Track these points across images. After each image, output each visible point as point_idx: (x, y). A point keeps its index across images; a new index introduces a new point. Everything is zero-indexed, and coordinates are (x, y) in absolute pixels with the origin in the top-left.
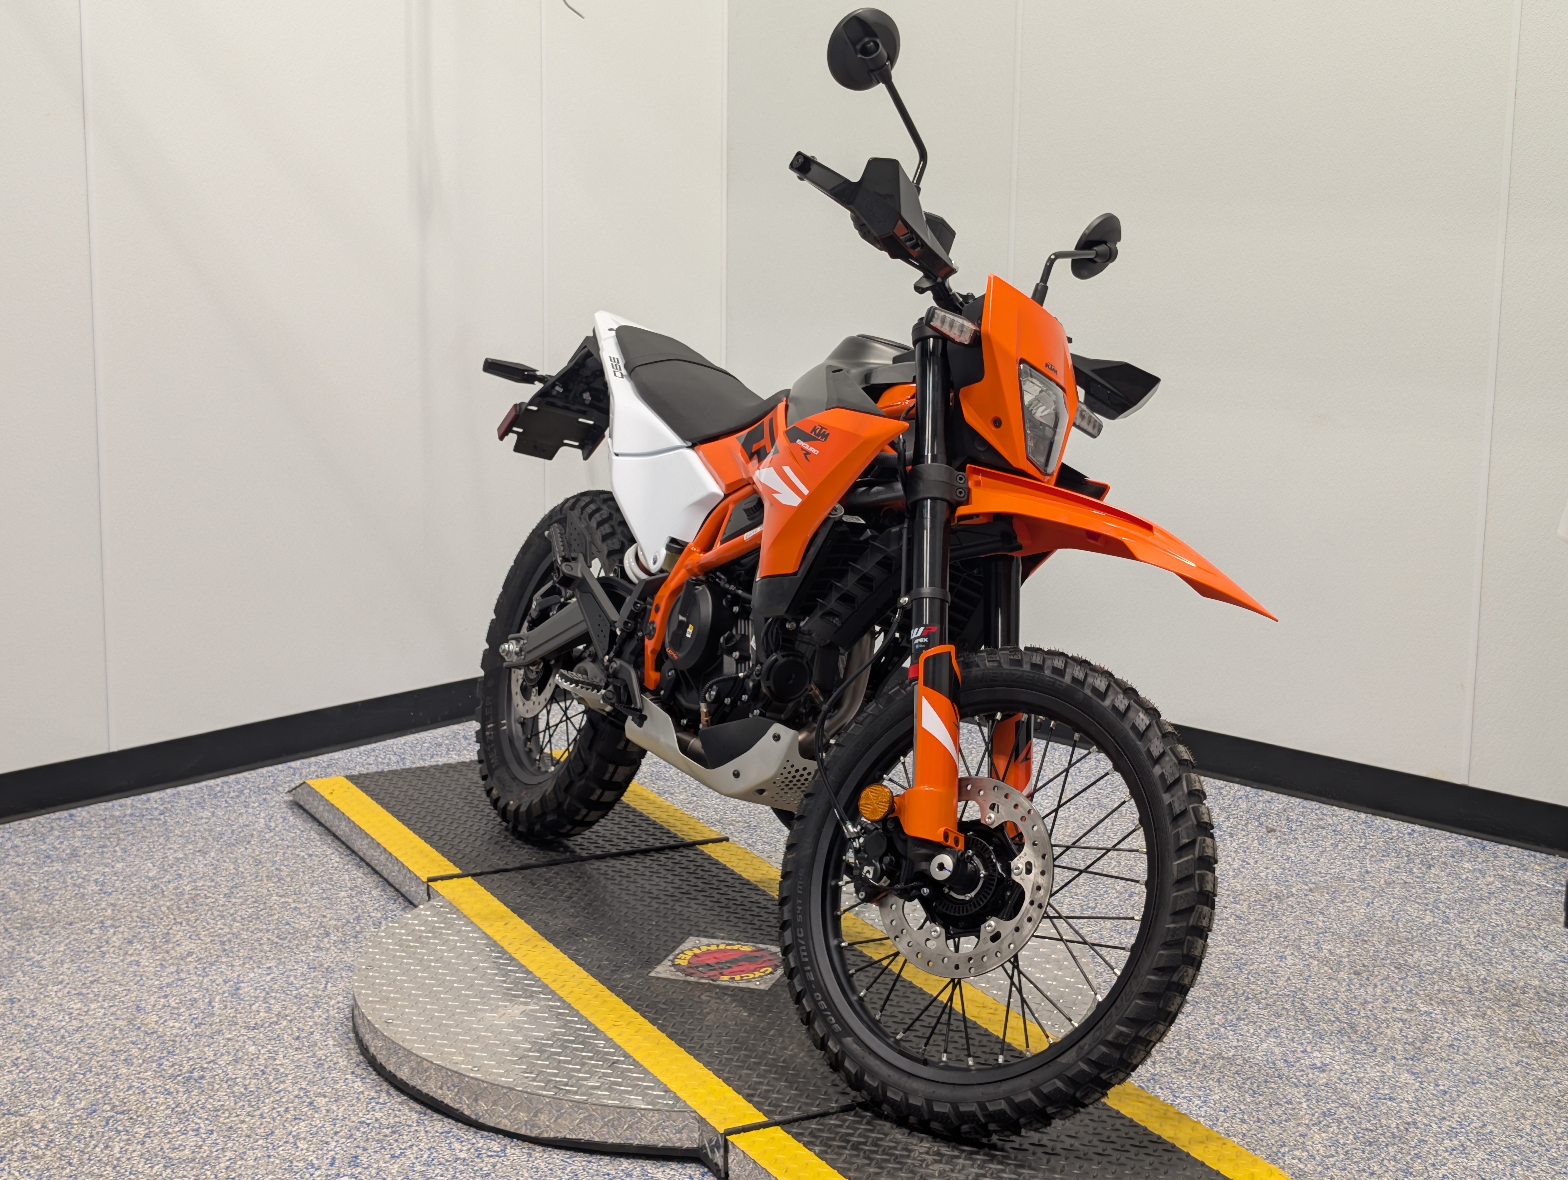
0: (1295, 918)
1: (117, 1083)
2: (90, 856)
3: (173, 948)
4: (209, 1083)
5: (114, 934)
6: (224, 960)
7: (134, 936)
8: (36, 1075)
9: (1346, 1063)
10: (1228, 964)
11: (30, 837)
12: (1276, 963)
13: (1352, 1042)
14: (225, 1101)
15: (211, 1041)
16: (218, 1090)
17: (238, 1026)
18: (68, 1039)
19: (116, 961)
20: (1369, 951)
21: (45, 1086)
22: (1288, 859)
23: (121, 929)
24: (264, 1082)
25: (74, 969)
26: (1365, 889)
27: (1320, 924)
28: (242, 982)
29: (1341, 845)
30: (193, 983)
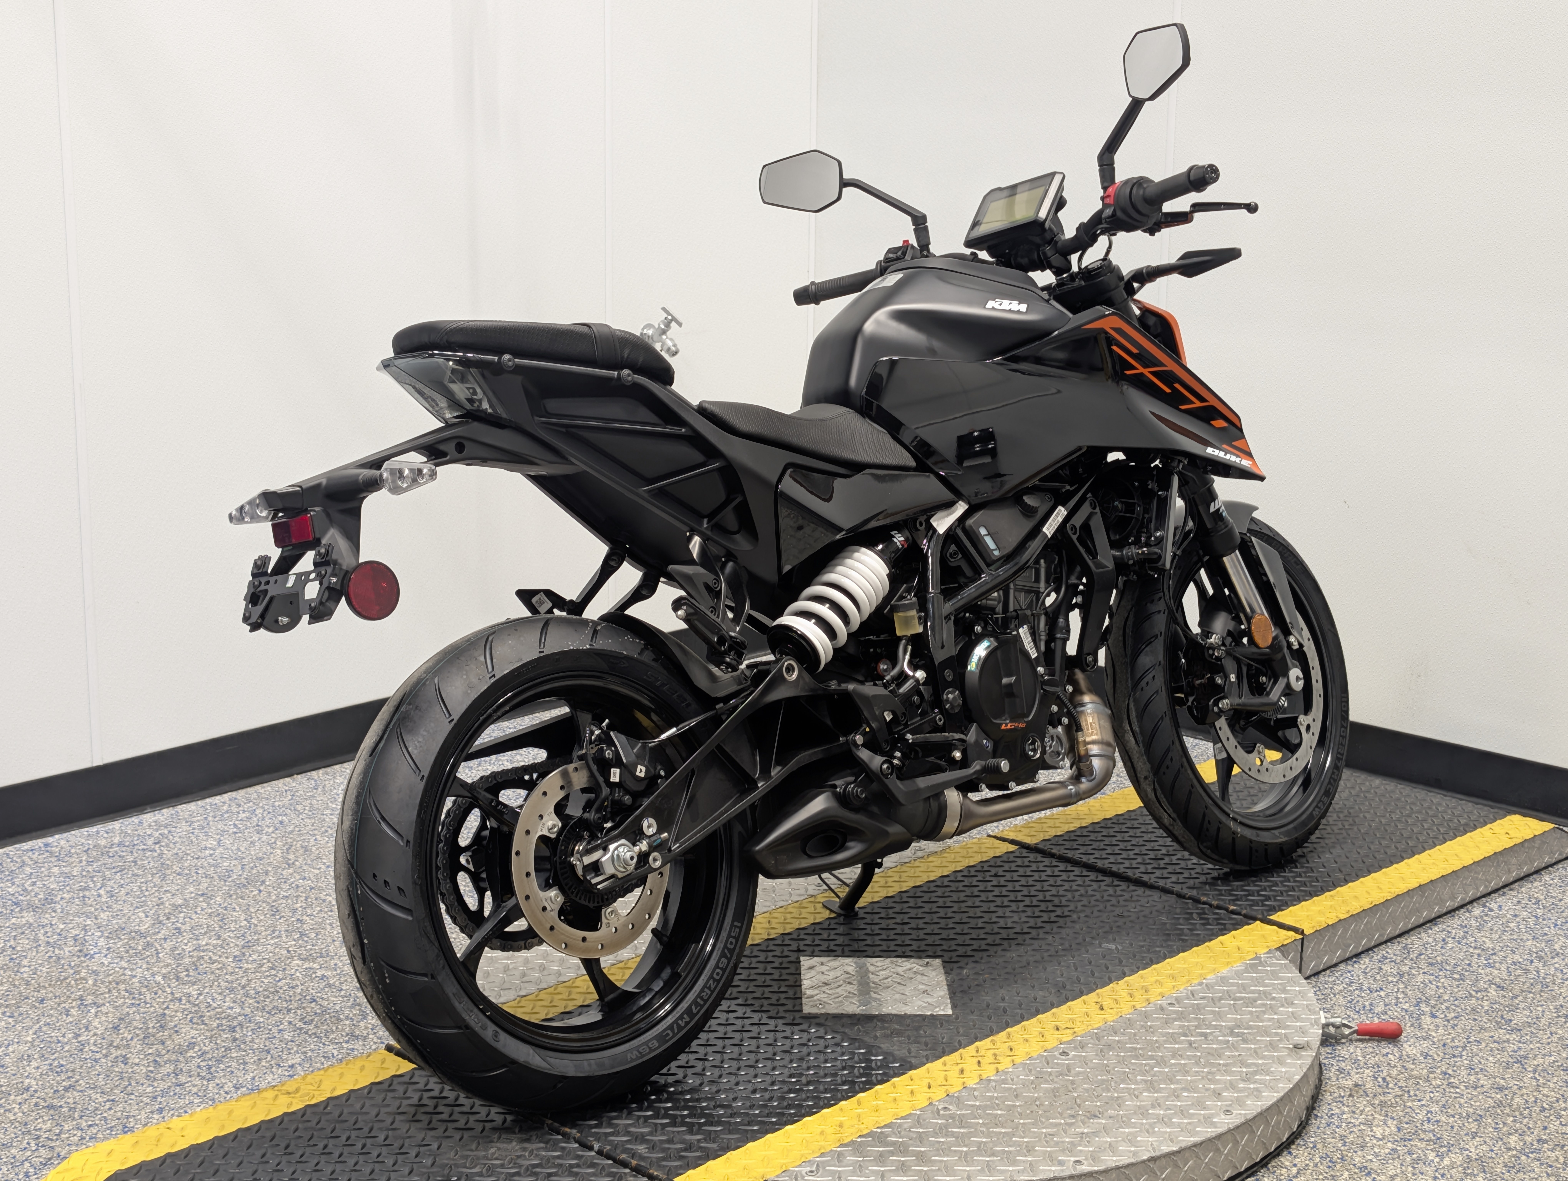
2: (70, 902)
3: (170, 1037)
23: (104, 1009)
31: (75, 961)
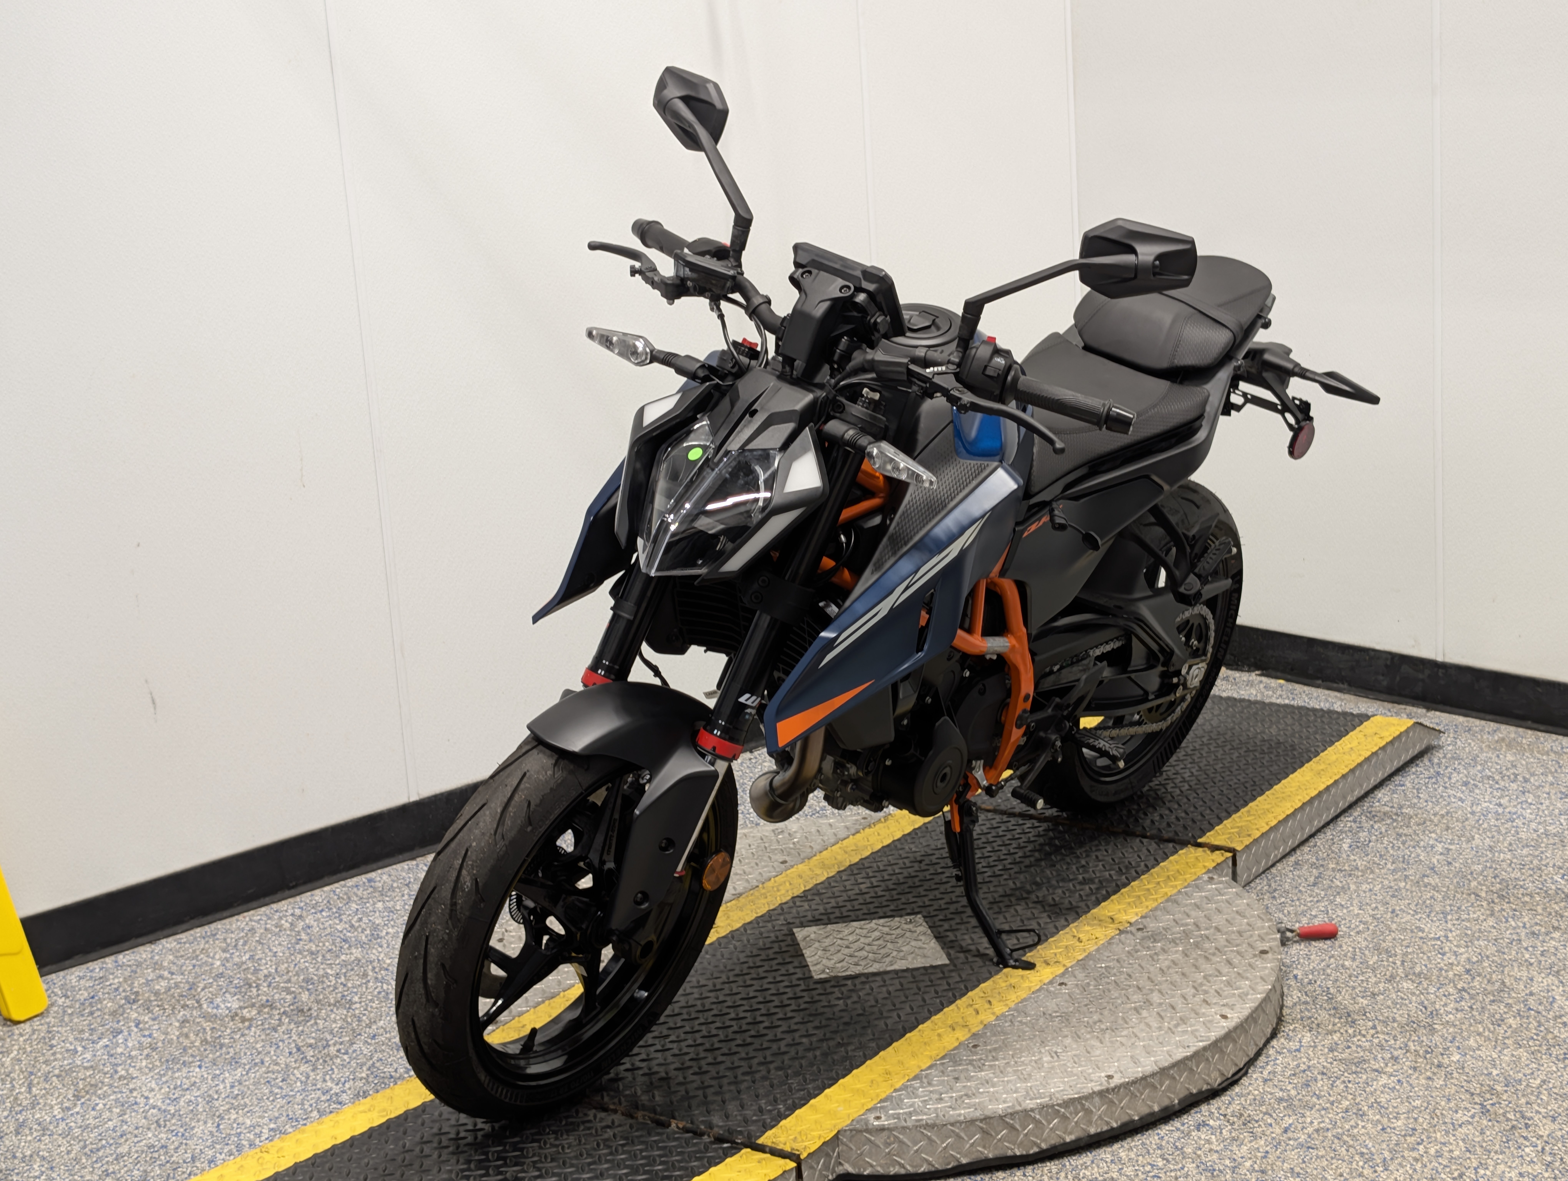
11: (324, 914)
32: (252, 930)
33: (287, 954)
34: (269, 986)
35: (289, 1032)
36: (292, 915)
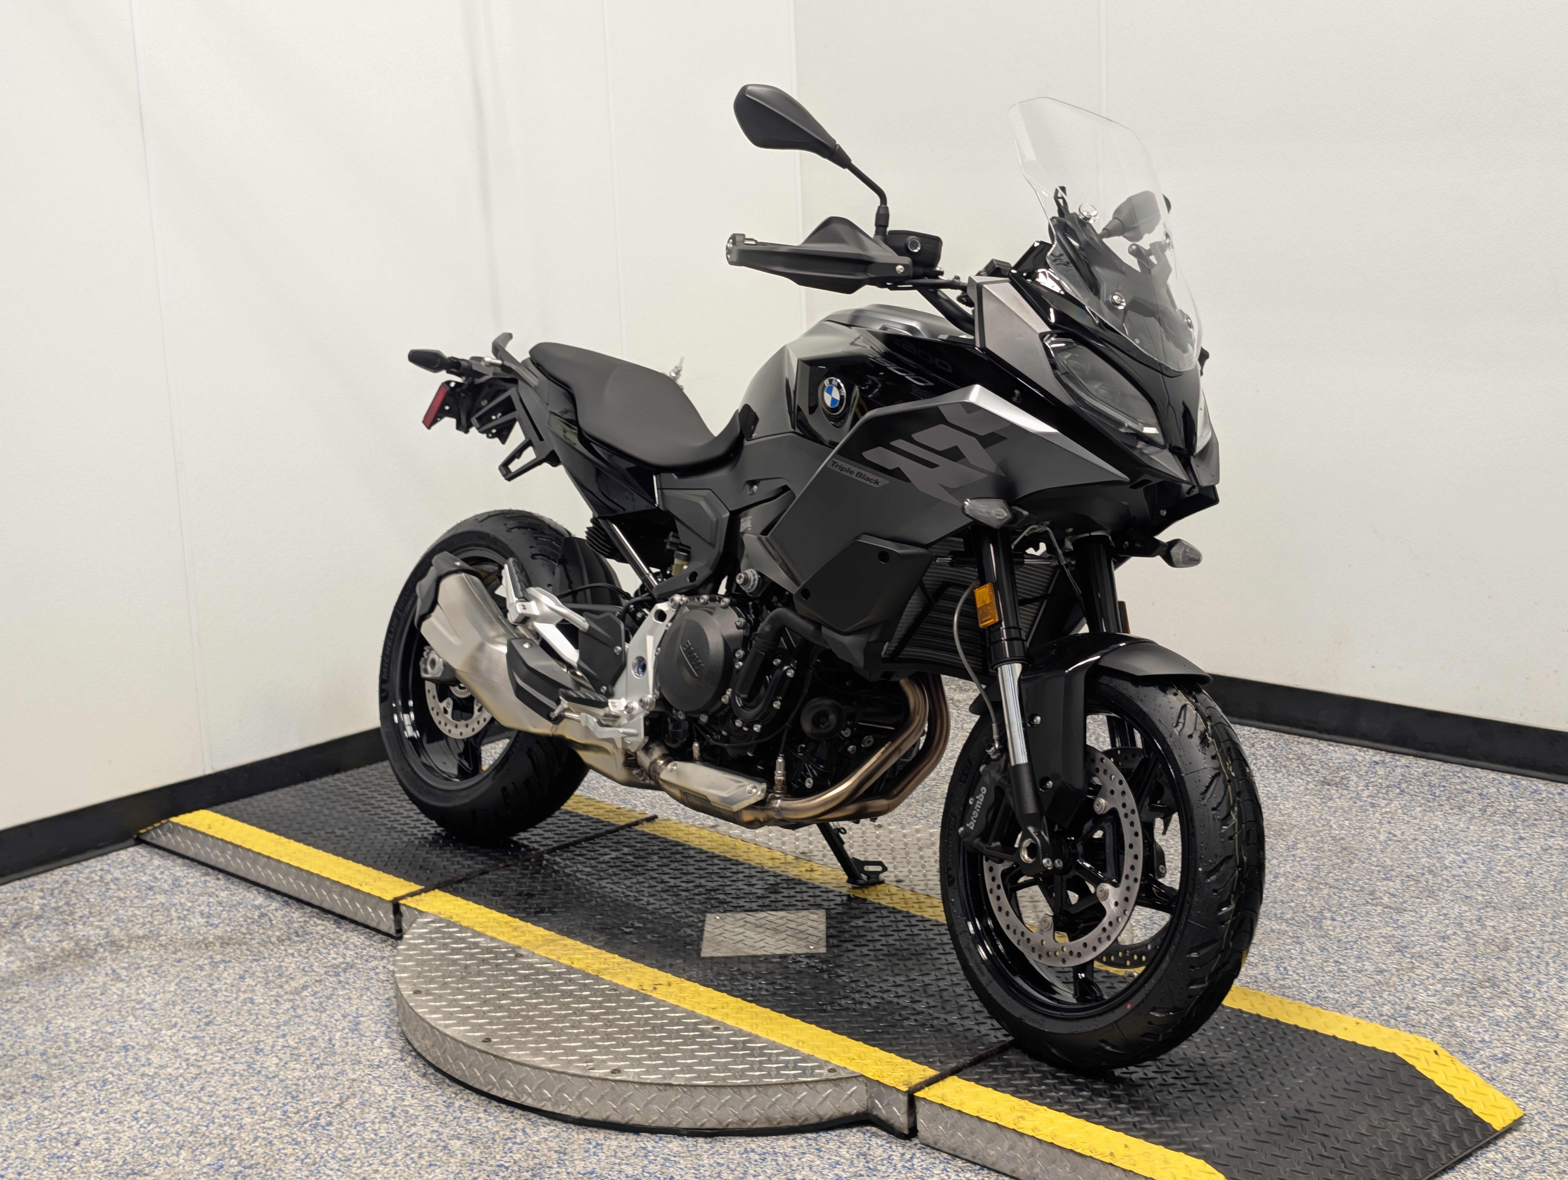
0: (1453, 893)
1: (243, 1135)
2: (194, 885)
3: (287, 982)
4: (337, 1130)
5: (225, 970)
6: (341, 993)
7: (246, 971)
8: (157, 1130)
9: (1528, 1052)
10: (1388, 948)
12: (1439, 944)
13: (1532, 1028)
14: (355, 1149)
15: (335, 1083)
16: (347, 1138)
17: (361, 1066)
18: (187, 1088)
19: (229, 999)
20: (1534, 926)
21: (168, 1141)
22: (1435, 829)
23: (231, 965)
24: (394, 1126)
25: (187, 1010)
26: (1521, 857)
27: (1480, 898)
28: (362, 1016)
29: (1490, 810)
30: (310, 1020)
31: (204, 930)
32: (66, 882)
33: (99, 899)
34: (84, 924)
35: (104, 959)
36: (102, 870)
